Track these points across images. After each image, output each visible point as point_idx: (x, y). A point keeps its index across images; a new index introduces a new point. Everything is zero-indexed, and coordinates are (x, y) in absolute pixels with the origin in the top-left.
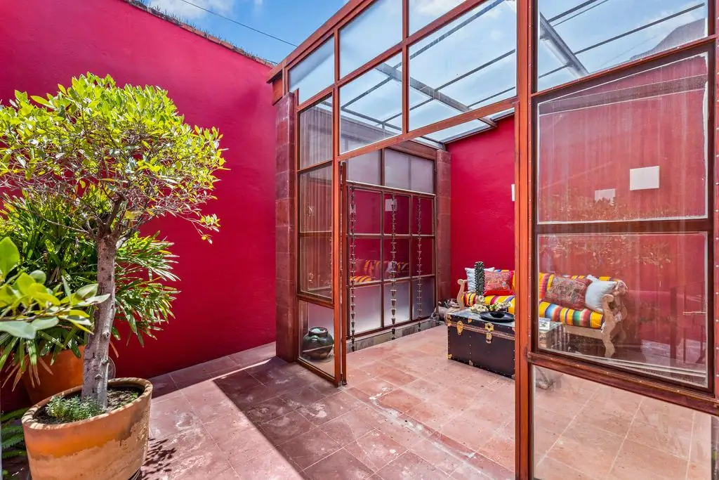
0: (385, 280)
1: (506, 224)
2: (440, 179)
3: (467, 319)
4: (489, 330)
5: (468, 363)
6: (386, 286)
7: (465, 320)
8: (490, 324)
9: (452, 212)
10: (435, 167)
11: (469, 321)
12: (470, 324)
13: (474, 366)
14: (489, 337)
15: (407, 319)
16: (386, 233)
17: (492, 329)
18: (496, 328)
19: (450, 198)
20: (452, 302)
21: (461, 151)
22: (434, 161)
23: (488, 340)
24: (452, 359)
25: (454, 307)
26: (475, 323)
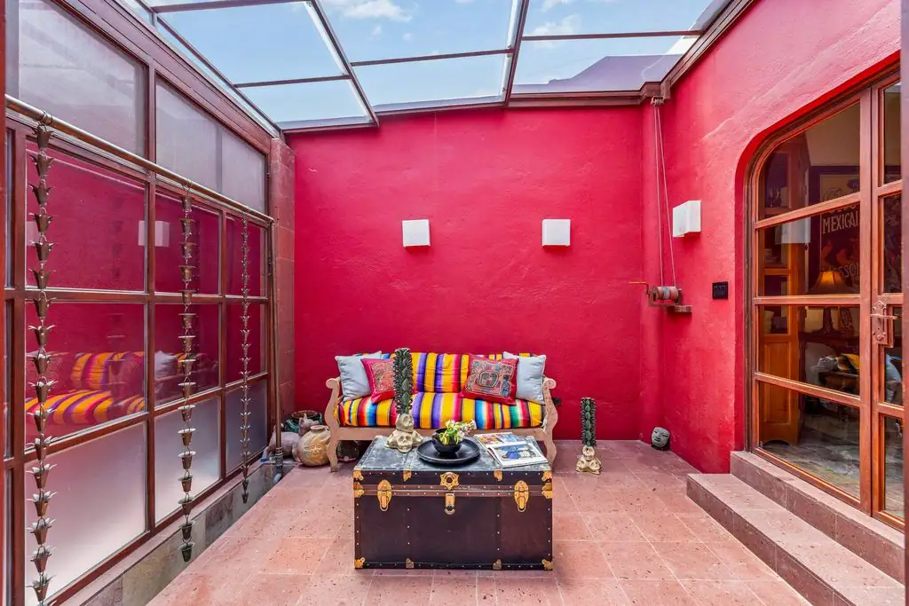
0: (157, 408)
1: (391, 281)
2: (278, 194)
3: (400, 473)
4: (450, 486)
5: (403, 567)
6: (159, 421)
7: (396, 478)
8: (449, 473)
9: (296, 258)
10: (267, 167)
11: (406, 477)
12: (410, 482)
13: (416, 567)
14: (450, 500)
15: (213, 480)
16: (159, 290)
17: (455, 482)
18: (465, 479)
19: (293, 232)
20: (307, 421)
21: (316, 153)
22: (265, 156)
23: (450, 509)
24: (365, 567)
25: (315, 431)
26: (418, 478)
